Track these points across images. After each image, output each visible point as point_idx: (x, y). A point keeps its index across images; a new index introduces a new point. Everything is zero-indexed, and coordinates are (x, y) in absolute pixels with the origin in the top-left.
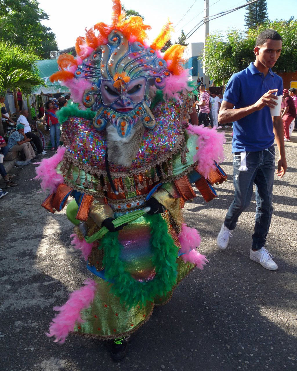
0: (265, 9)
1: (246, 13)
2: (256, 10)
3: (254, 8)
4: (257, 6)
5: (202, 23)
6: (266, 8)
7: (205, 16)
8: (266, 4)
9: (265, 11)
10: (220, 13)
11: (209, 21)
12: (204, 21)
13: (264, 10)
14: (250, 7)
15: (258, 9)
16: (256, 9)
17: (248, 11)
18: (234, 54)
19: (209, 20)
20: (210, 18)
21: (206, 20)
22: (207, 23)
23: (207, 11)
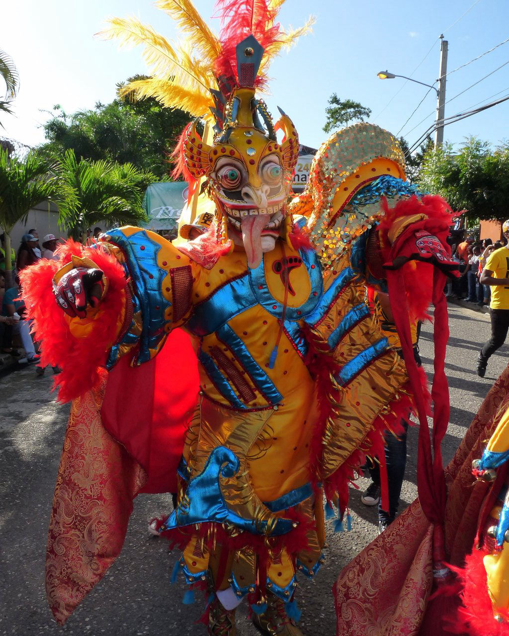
5: (433, 128)
7: (437, 119)
10: (458, 116)
11: (443, 127)
12: (434, 126)
18: (462, 182)
19: (445, 123)
20: (445, 122)
21: (438, 124)
22: (440, 130)
23: (441, 111)
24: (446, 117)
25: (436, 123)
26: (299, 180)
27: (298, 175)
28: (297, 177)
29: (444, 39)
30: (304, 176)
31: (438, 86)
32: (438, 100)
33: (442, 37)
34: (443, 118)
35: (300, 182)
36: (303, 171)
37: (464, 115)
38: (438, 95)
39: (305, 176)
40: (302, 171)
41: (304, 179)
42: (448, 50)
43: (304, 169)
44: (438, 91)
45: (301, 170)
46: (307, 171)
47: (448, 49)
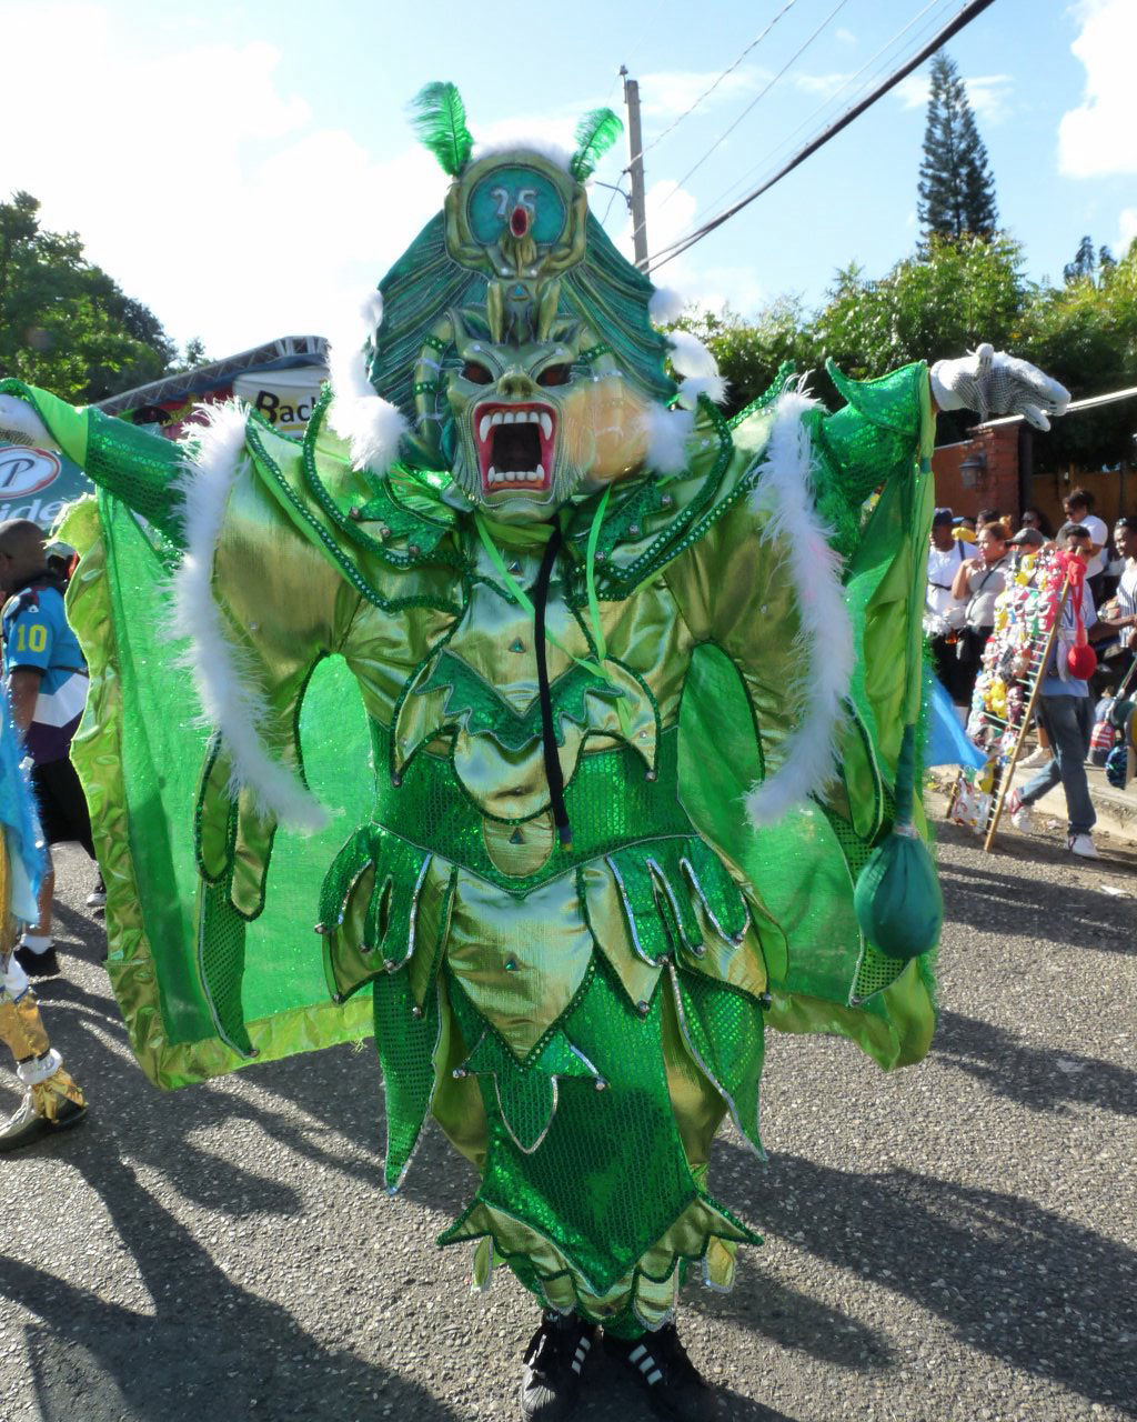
0: (990, 215)
1: (922, 233)
2: (959, 222)
3: (951, 213)
4: (957, 207)
6: (990, 212)
8: (989, 199)
9: (987, 222)
13: (984, 219)
14: (931, 211)
15: (963, 217)
16: (958, 216)
17: (927, 227)
23: (639, 239)
24: (650, 253)
29: (629, 77)
31: (627, 184)
32: (632, 218)
33: (624, 72)
34: (647, 256)
38: (629, 206)
42: (639, 101)
44: (628, 197)
47: (641, 97)
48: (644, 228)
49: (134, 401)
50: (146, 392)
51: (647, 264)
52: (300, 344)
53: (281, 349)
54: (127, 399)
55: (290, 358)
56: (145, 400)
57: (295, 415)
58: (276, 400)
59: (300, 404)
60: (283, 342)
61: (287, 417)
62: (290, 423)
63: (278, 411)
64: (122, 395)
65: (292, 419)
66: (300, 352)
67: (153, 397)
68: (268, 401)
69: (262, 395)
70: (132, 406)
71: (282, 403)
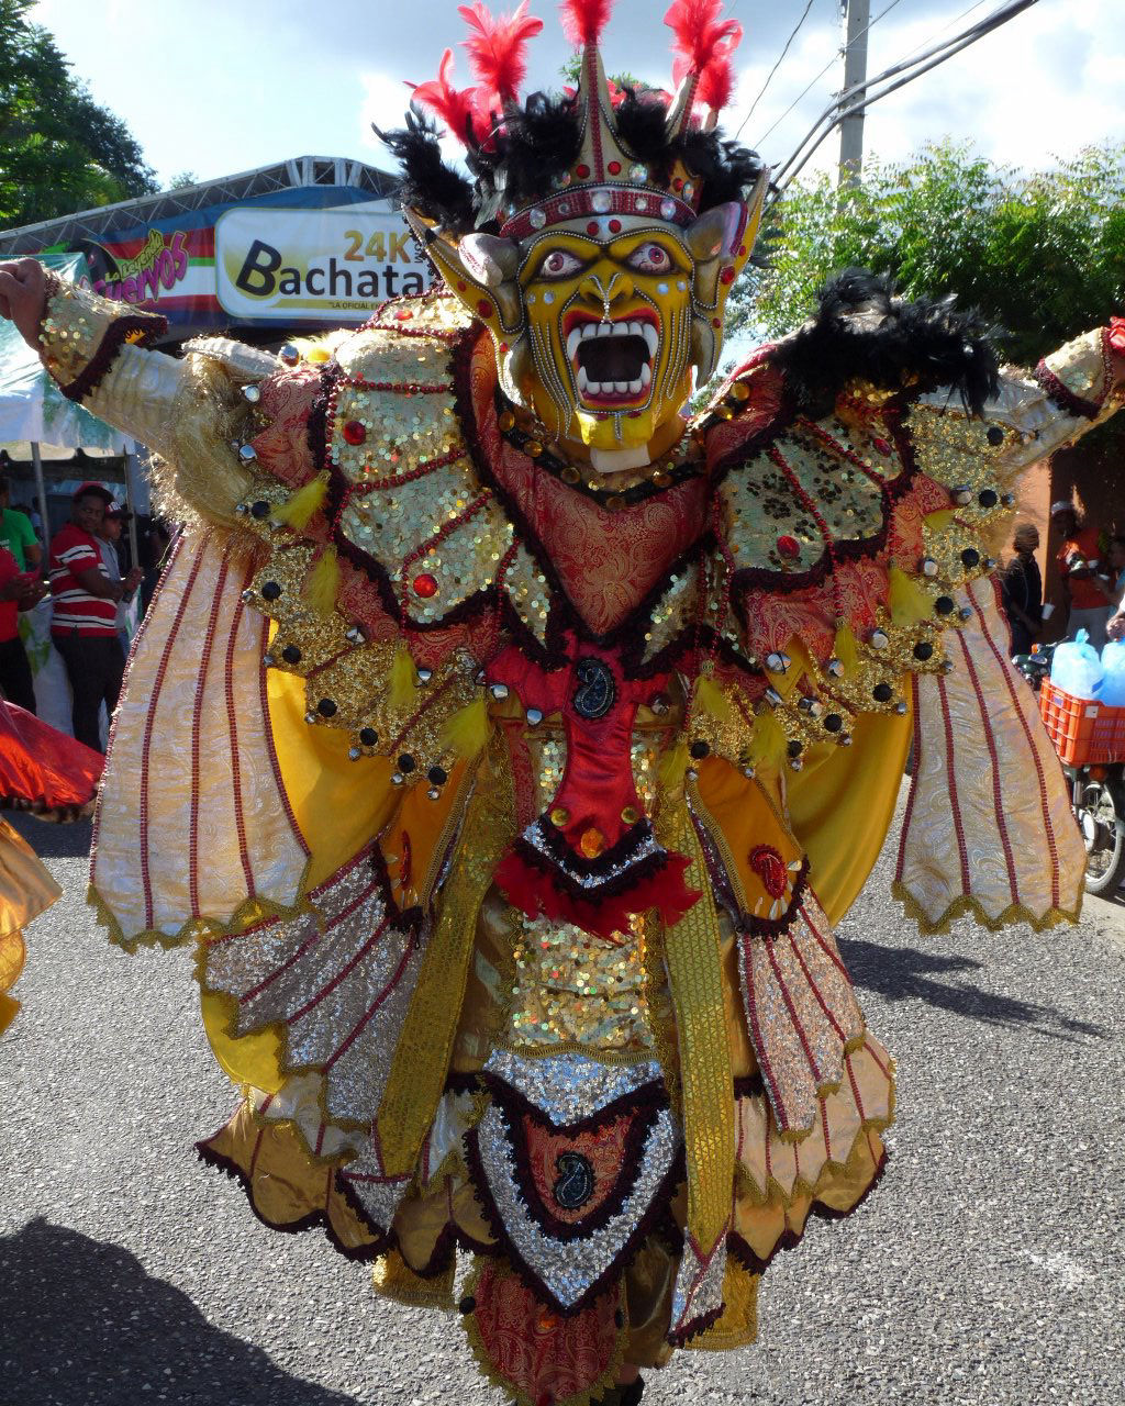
19: (867, 98)
22: (850, 117)
23: (855, 56)
24: (870, 75)
25: (836, 101)
26: (349, 292)
27: (347, 275)
28: (341, 281)
30: (369, 279)
32: (845, 22)
34: (864, 79)
35: (356, 297)
36: (367, 258)
37: (924, 58)
39: (374, 276)
40: (361, 259)
41: (368, 289)
43: (369, 253)
45: (356, 254)
46: (380, 260)
48: (864, 37)
49: (68, 234)
50: (87, 221)
51: (863, 91)
52: (324, 169)
53: (294, 174)
54: (57, 229)
55: (308, 188)
56: (84, 233)
57: (303, 285)
58: (276, 258)
59: (310, 268)
60: (299, 164)
61: (290, 287)
62: (294, 296)
63: (278, 276)
64: (49, 223)
65: (297, 290)
66: (319, 182)
67: (97, 230)
68: (264, 259)
69: (258, 247)
70: (64, 240)
71: (283, 267)
